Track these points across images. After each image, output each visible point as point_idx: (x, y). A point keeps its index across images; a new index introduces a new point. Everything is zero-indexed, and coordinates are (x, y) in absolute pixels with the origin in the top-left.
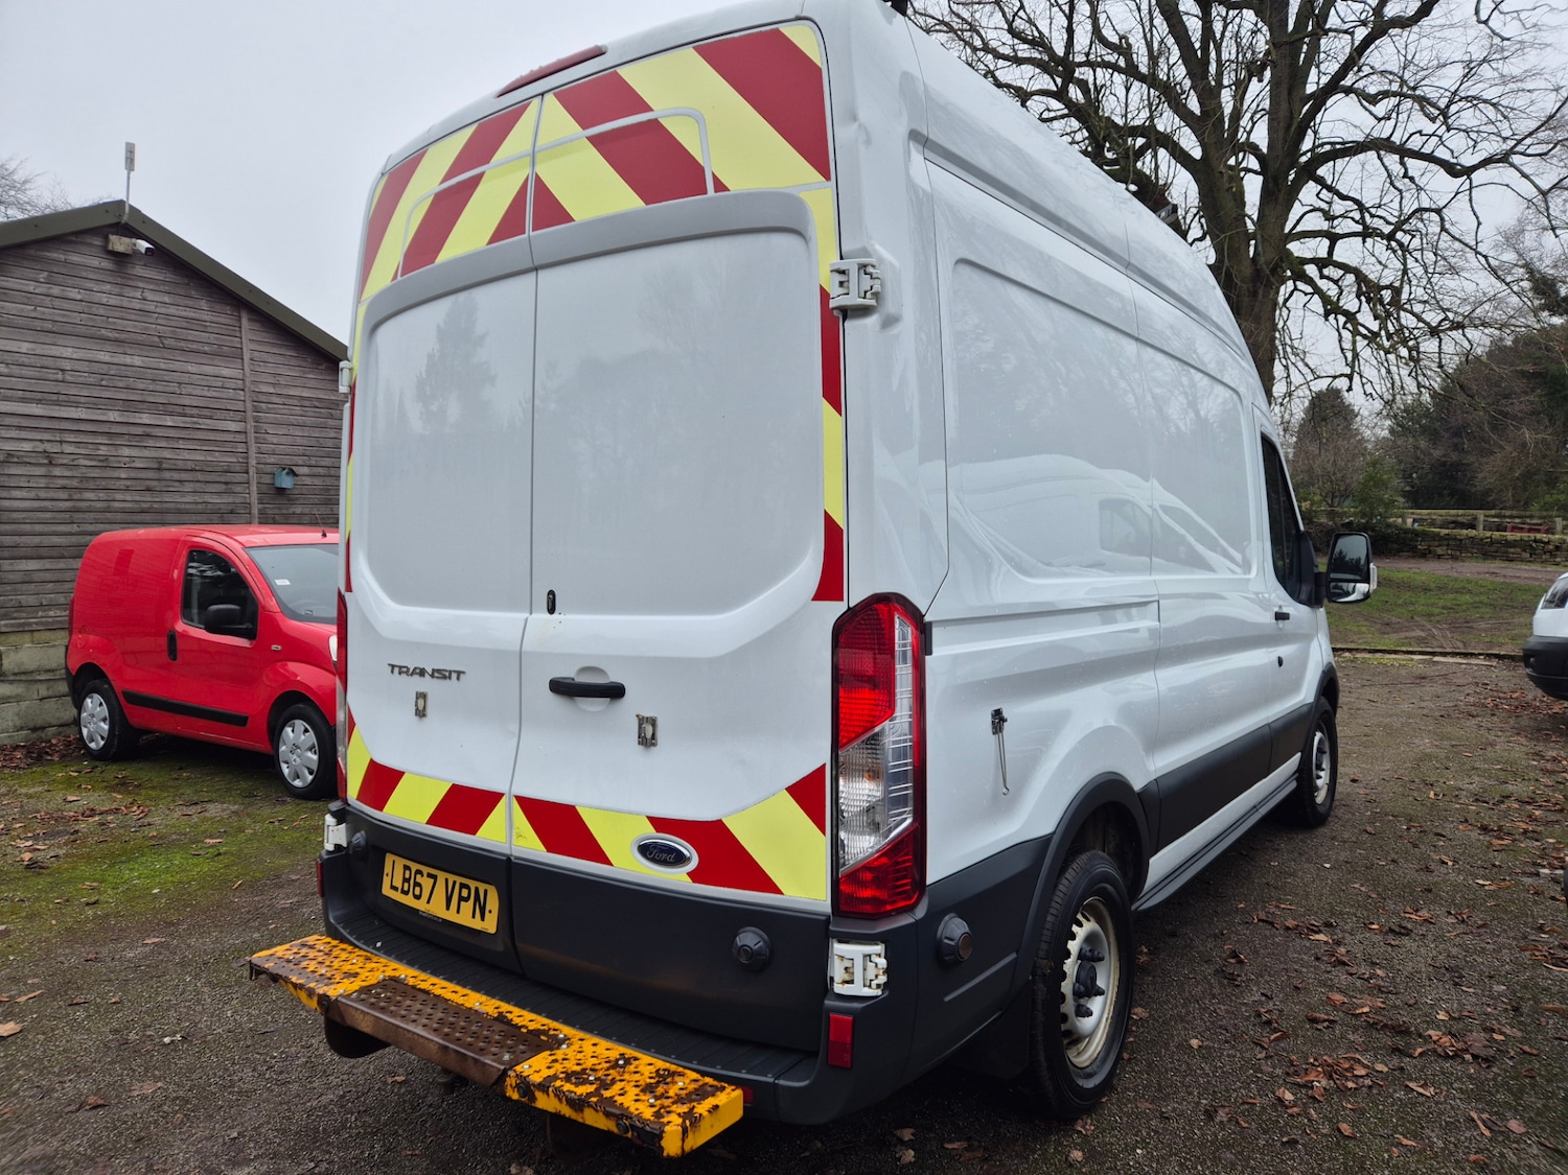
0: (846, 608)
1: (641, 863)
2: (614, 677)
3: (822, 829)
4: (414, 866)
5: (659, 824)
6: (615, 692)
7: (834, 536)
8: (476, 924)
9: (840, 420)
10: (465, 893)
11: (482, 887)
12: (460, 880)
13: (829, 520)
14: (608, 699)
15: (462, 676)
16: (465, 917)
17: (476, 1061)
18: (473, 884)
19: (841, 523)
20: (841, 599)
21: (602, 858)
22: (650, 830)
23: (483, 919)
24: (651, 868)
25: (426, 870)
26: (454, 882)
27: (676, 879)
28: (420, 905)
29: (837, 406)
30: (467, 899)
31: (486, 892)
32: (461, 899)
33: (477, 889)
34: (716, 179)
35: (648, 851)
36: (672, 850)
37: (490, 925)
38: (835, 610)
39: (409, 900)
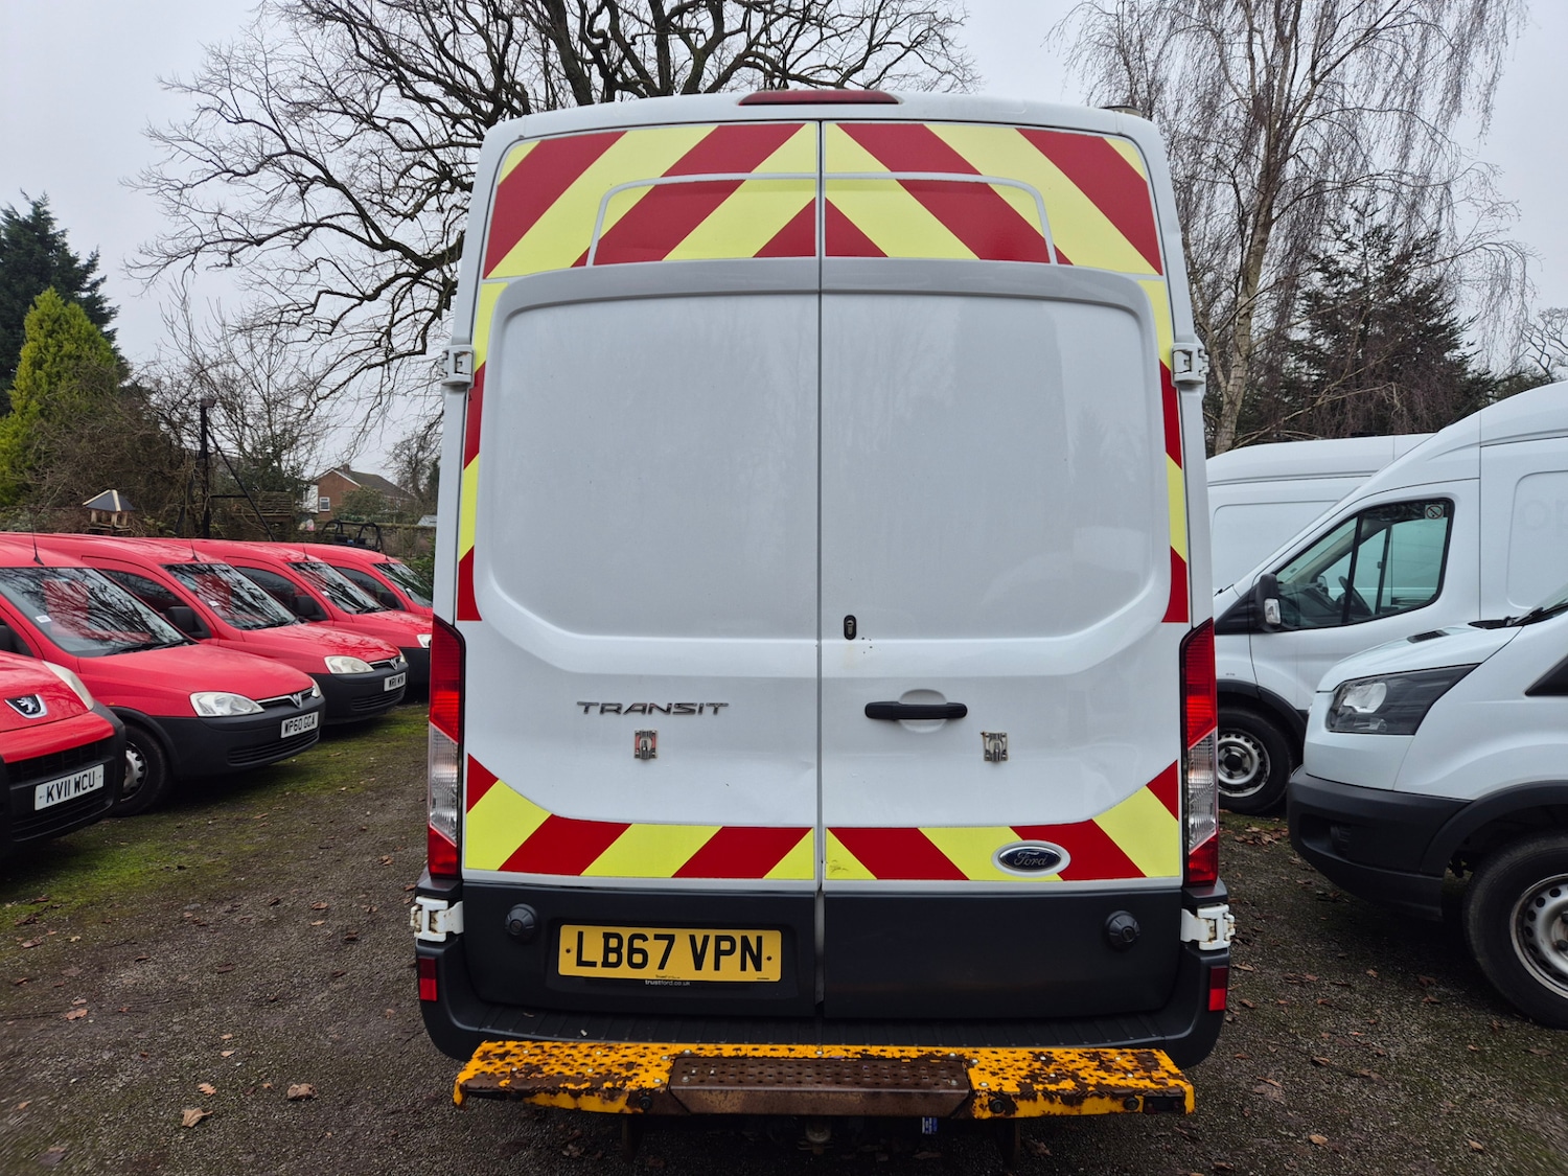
0: (1190, 629)
1: (1003, 871)
2: (951, 697)
3: (1176, 815)
4: (626, 933)
5: (1024, 832)
6: (956, 712)
7: (1179, 568)
8: (751, 975)
9: (1180, 472)
10: (725, 946)
11: (752, 935)
12: (713, 933)
13: (1175, 557)
14: (944, 721)
15: (721, 710)
16: (731, 970)
17: (926, 1095)
18: (737, 935)
19: (1185, 558)
20: (1186, 621)
21: (955, 873)
22: (1016, 838)
23: (758, 967)
24: (1014, 875)
25: (650, 932)
26: (706, 939)
27: (1048, 880)
28: (650, 973)
29: (1178, 462)
30: (730, 952)
31: (759, 939)
32: (719, 953)
33: (745, 940)
34: (1058, 252)
35: (1012, 860)
36: (1042, 855)
37: (772, 971)
38: (1181, 630)
39: (624, 972)
